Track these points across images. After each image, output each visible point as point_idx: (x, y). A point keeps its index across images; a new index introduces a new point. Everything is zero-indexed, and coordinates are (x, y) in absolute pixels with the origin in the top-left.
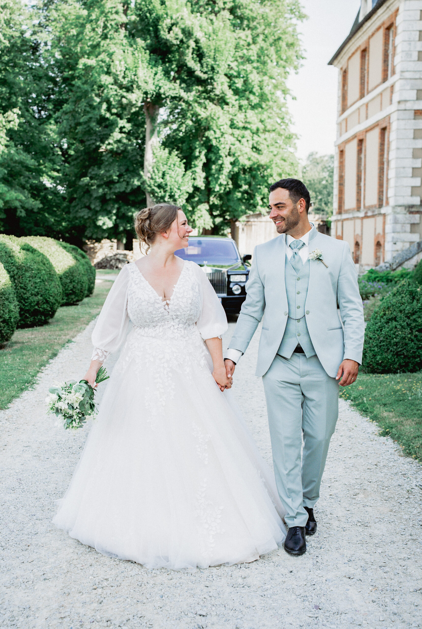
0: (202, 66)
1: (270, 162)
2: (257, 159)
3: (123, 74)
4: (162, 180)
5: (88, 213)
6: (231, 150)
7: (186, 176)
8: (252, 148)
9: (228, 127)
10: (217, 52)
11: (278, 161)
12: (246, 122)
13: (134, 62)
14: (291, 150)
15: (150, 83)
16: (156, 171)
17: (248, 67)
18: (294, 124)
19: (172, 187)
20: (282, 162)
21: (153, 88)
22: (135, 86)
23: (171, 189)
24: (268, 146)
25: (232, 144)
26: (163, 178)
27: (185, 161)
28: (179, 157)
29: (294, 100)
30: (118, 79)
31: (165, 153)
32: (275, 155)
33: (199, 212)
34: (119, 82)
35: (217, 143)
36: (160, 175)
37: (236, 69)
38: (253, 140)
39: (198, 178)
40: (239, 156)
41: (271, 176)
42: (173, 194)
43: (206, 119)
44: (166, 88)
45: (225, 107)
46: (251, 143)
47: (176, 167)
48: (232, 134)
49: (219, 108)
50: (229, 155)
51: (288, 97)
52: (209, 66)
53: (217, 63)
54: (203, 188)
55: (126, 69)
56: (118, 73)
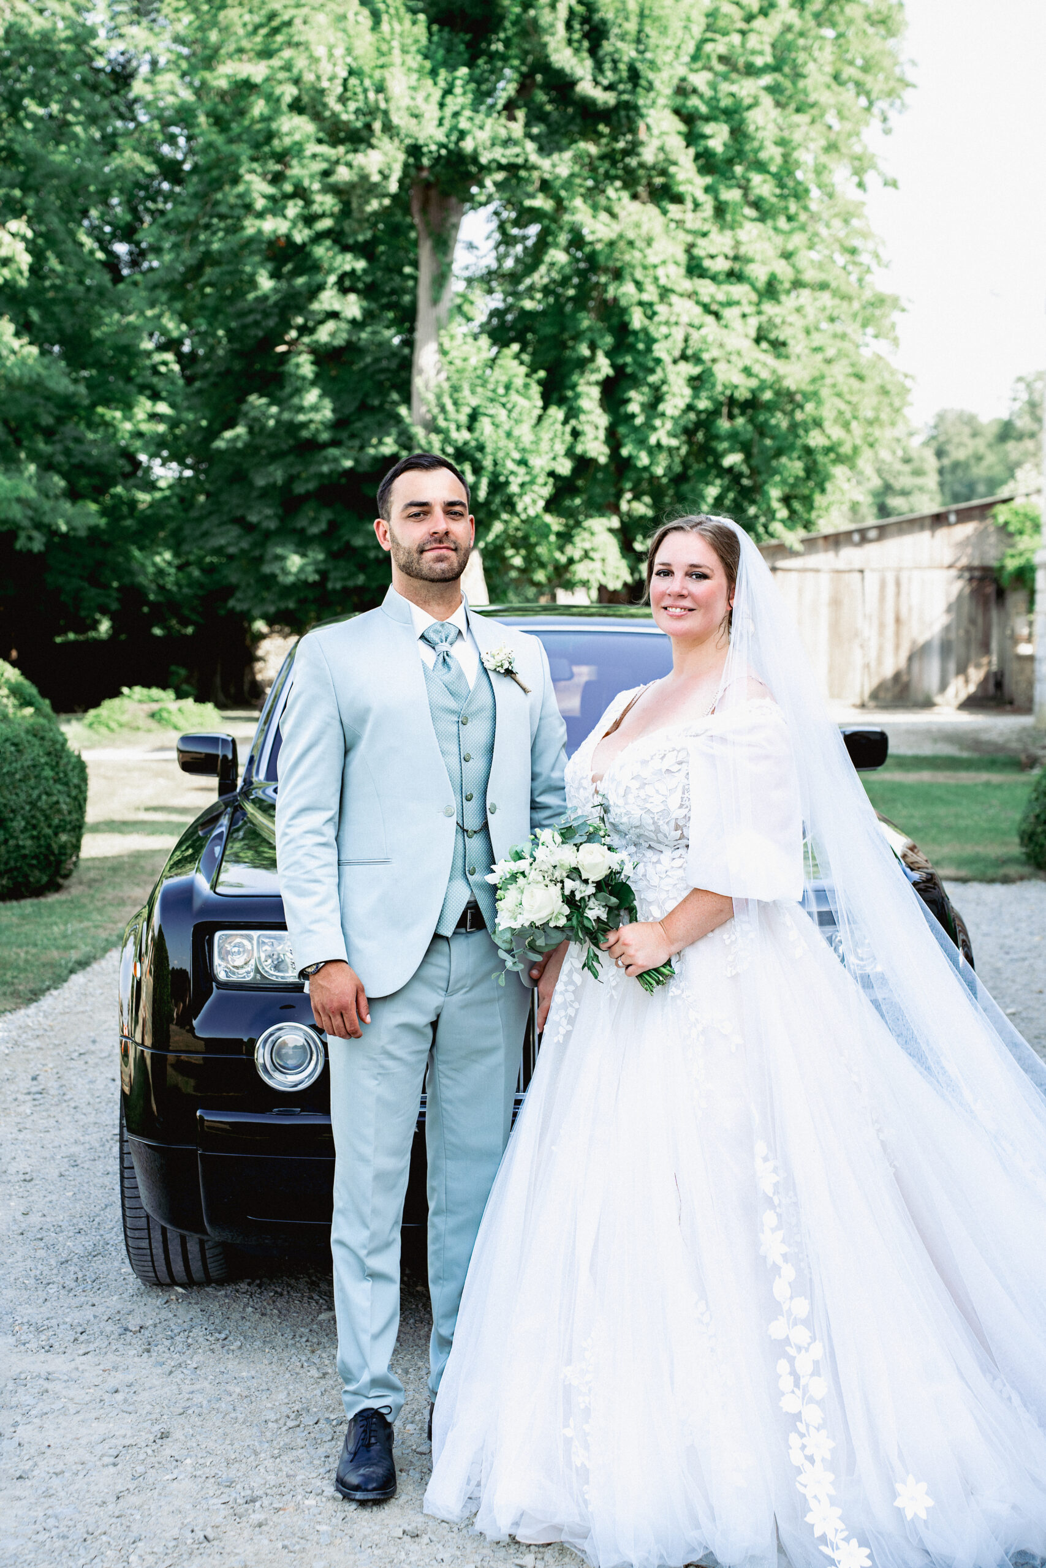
0: (599, 66)
1: (814, 381)
2: (774, 372)
3: (340, 89)
4: (465, 435)
5: (240, 537)
6: (691, 343)
7: (546, 423)
8: (758, 340)
9: (682, 271)
10: (647, 22)
11: (841, 379)
12: (736, 258)
13: (378, 50)
14: (882, 347)
15: (427, 115)
16: (450, 407)
17: (747, 88)
18: (887, 266)
19: (501, 454)
20: (855, 383)
21: (440, 135)
22: (377, 126)
23: (495, 464)
24: (808, 332)
25: (691, 325)
26: (470, 429)
27: (542, 374)
28: (522, 363)
29: (890, 189)
30: (325, 105)
31: (479, 349)
32: (828, 361)
33: (586, 535)
34: (327, 114)
35: (647, 322)
36: (463, 419)
37: (708, 93)
38: (759, 313)
39: (587, 429)
40: (714, 361)
41: (818, 423)
42: (502, 479)
43: (611, 244)
44: (483, 136)
45: (673, 209)
46: (753, 322)
47: (512, 392)
48: (692, 295)
49: (652, 210)
50: (684, 357)
51: (870, 178)
52: (622, 67)
53: (649, 55)
54: (603, 460)
55: (351, 72)
56: (325, 84)
